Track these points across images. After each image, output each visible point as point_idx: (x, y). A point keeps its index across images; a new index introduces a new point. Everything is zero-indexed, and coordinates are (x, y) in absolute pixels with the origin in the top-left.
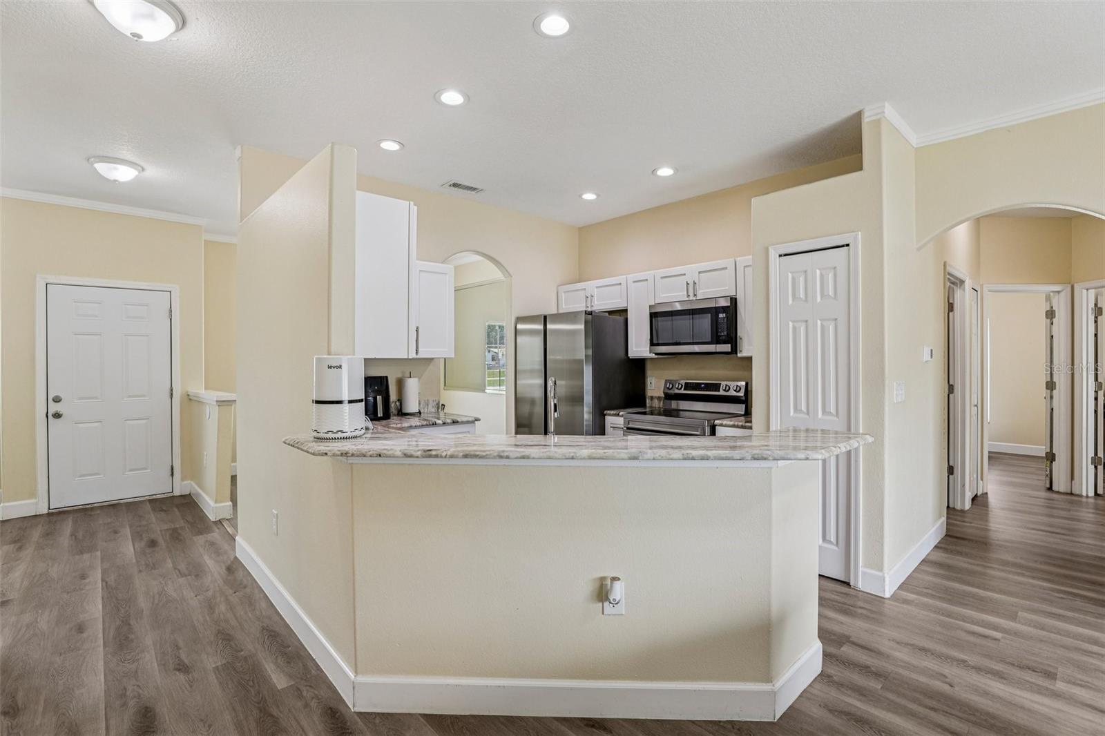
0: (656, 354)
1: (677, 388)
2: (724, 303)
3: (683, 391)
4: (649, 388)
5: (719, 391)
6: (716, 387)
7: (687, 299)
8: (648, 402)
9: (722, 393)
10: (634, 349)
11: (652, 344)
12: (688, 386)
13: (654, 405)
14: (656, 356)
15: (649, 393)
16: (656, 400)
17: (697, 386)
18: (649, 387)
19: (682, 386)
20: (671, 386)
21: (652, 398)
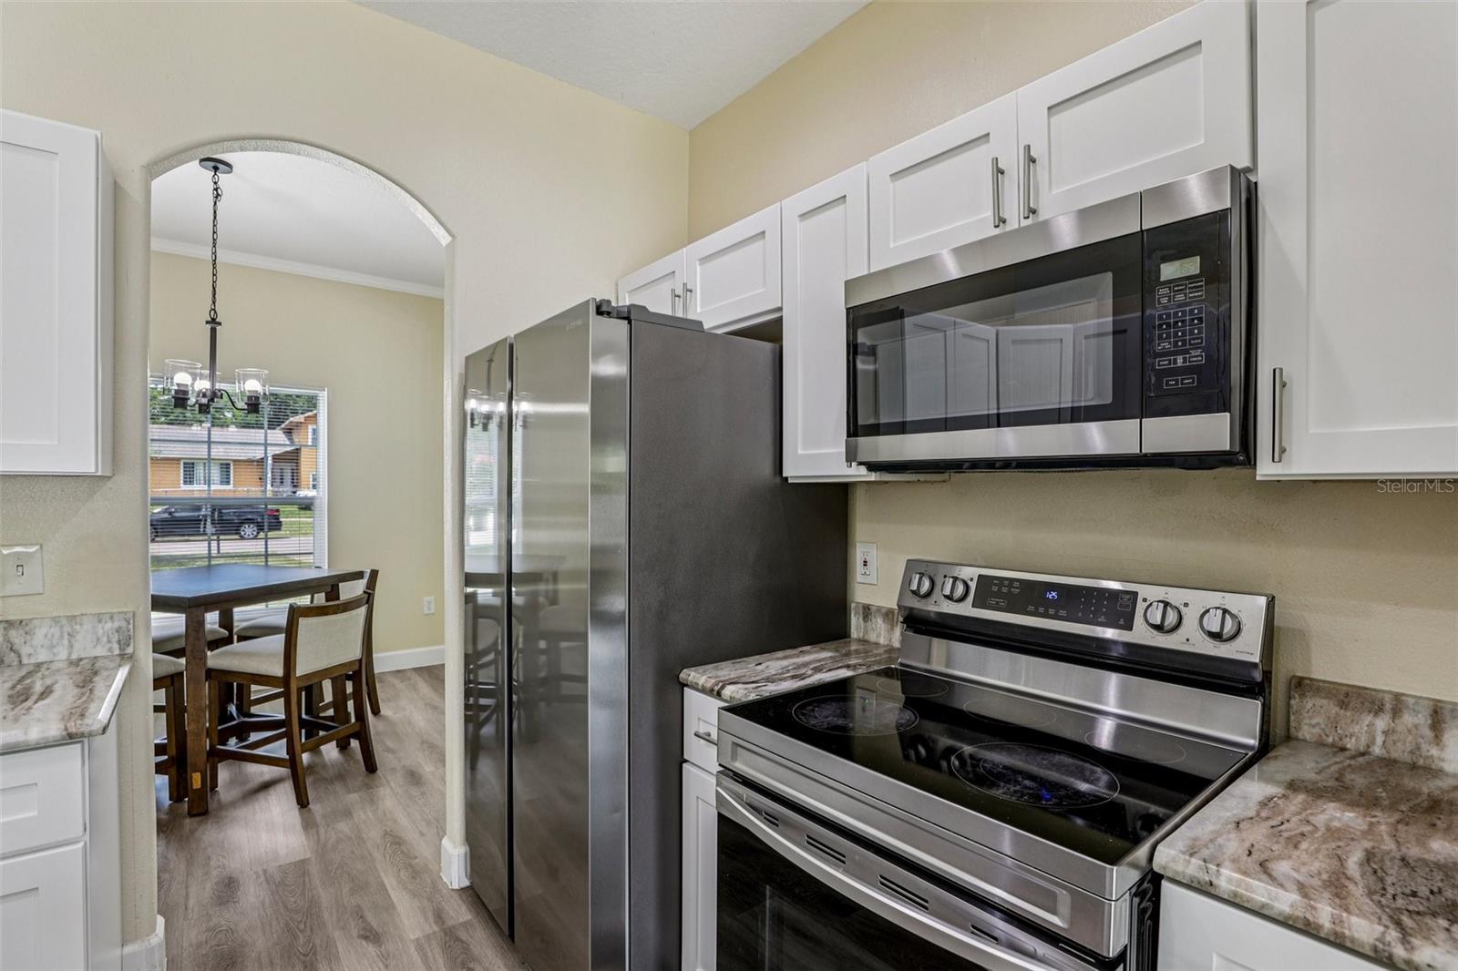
0: (872, 467)
1: (949, 598)
2: (1200, 201)
3: (967, 609)
4: (859, 578)
5: (1129, 627)
6: (1120, 608)
7: (997, 231)
8: (855, 622)
9: (1141, 634)
10: (800, 452)
11: (854, 430)
12: (988, 591)
13: (872, 637)
14: (873, 477)
15: (861, 593)
16: (880, 621)
17: (1030, 596)
18: (858, 575)
19: (967, 587)
20: (926, 585)
21: (867, 611)
